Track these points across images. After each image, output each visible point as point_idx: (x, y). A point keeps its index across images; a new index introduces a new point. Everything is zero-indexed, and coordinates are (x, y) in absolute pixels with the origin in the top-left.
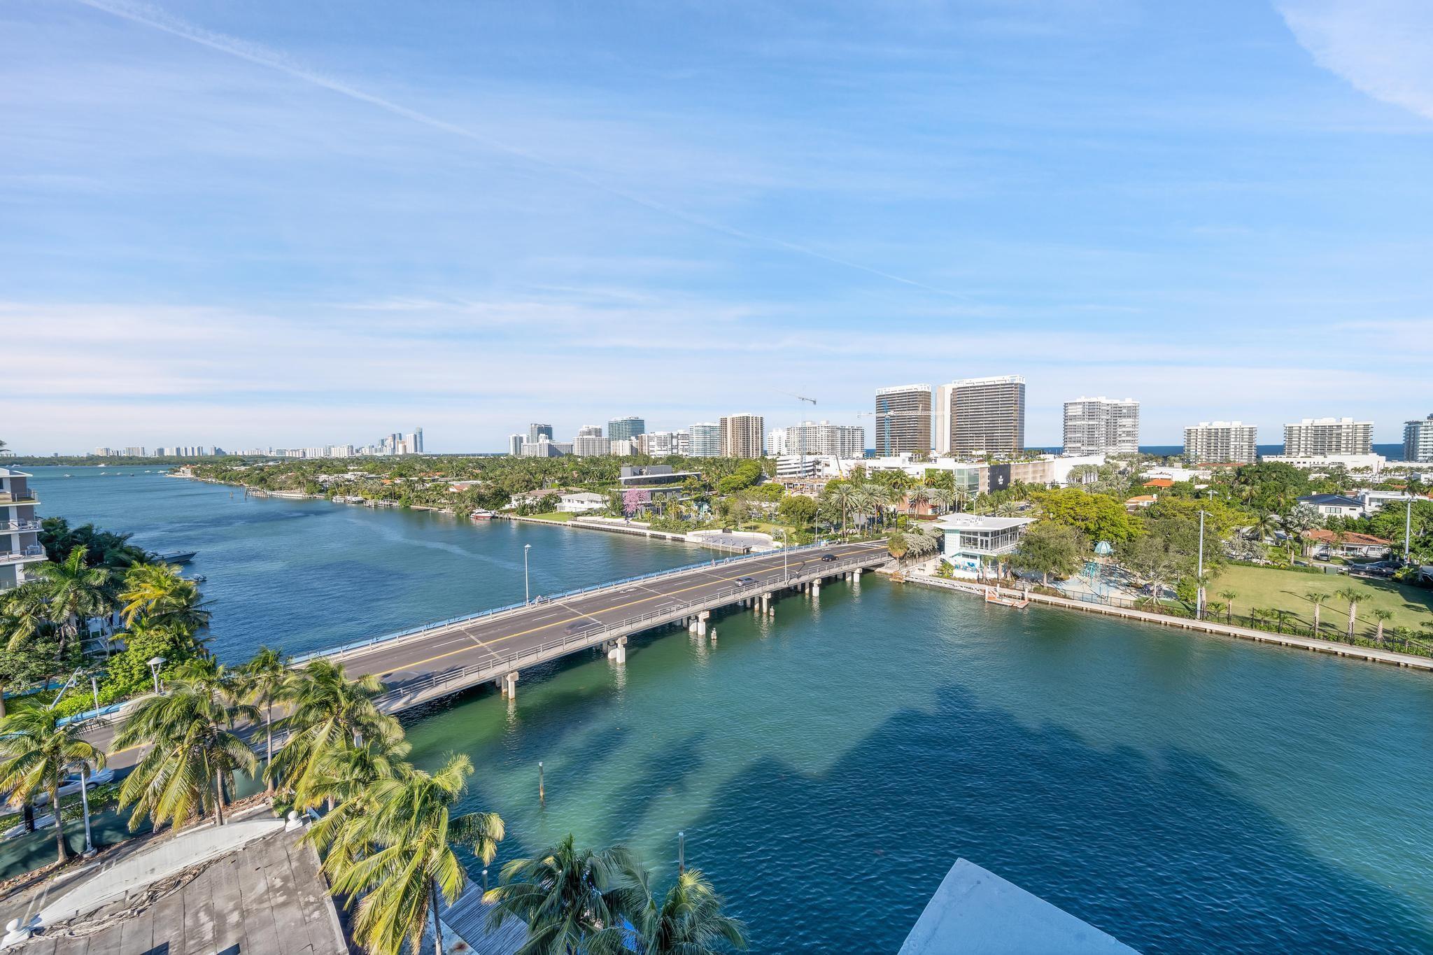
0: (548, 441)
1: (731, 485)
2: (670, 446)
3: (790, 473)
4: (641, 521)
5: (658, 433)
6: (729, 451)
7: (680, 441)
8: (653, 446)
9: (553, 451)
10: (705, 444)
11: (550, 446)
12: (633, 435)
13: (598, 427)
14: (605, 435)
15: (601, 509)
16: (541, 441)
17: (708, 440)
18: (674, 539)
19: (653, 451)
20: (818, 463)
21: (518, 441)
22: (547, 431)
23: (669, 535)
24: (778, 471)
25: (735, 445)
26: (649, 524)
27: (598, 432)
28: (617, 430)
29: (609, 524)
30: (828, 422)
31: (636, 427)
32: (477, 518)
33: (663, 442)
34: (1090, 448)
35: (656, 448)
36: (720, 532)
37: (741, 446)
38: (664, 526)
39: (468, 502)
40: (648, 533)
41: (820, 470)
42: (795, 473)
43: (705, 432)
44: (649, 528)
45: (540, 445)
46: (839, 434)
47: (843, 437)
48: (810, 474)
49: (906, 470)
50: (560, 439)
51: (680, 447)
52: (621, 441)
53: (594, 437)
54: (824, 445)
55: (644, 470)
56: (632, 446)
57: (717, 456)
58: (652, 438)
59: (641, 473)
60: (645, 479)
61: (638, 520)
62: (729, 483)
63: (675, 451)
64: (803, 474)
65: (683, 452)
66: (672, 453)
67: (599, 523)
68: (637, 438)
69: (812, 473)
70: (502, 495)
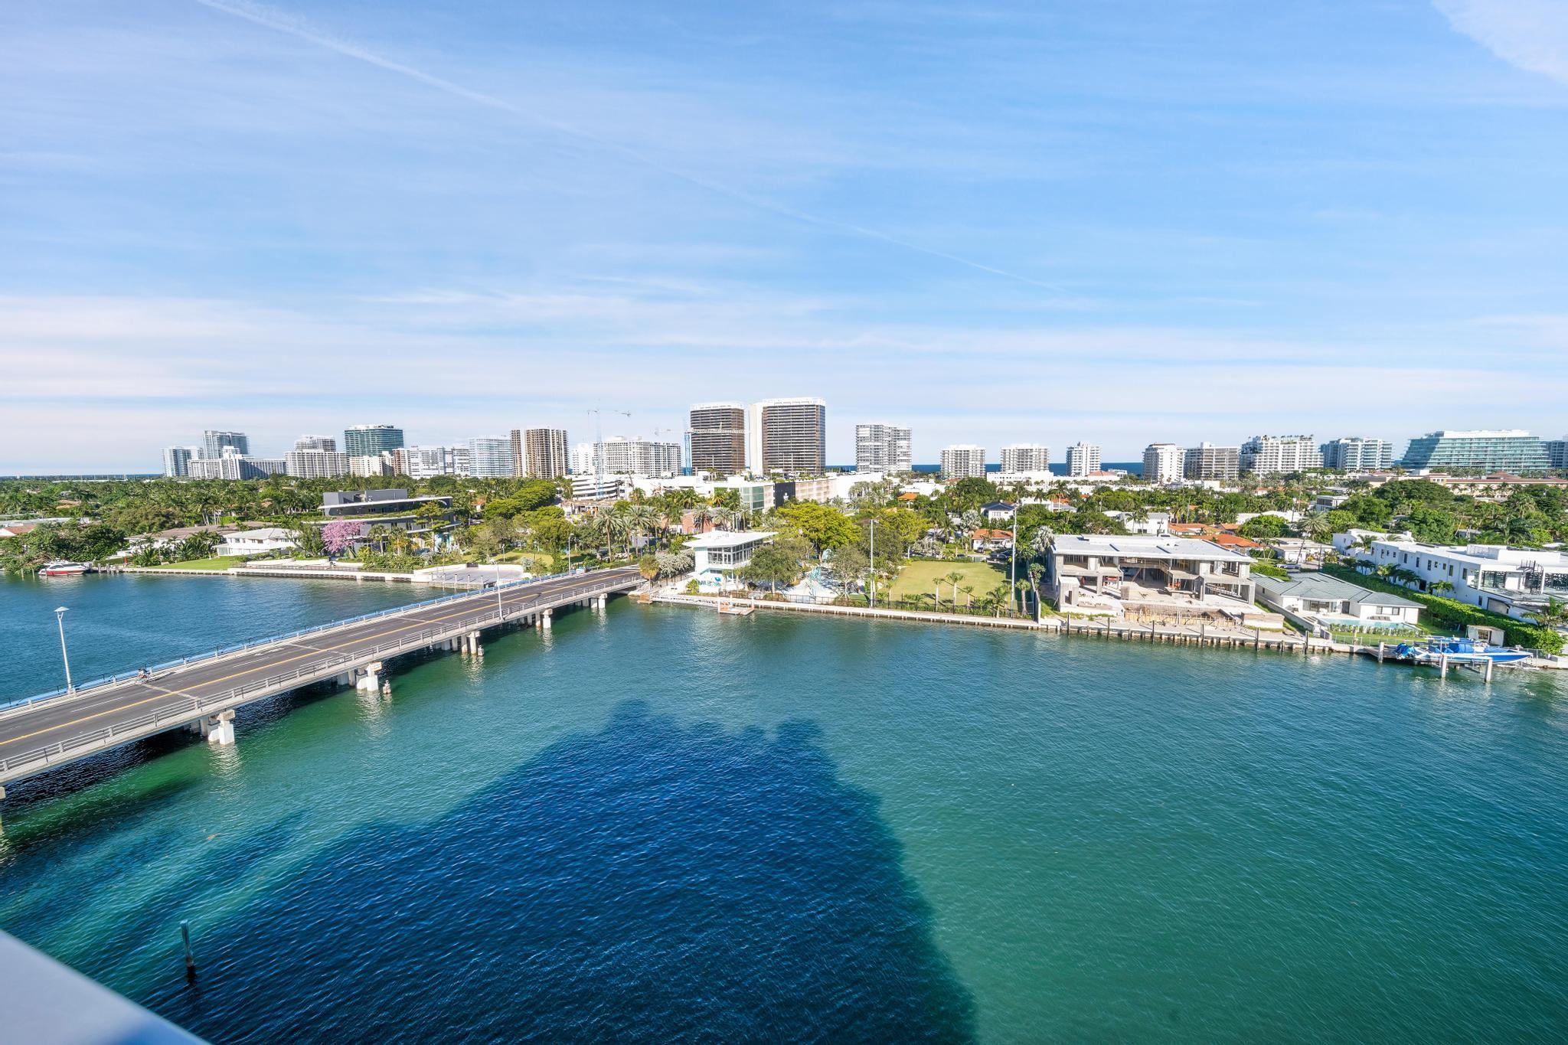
0: (239, 457)
1: (499, 511)
2: (441, 464)
3: (589, 495)
4: (353, 561)
5: (423, 448)
6: (524, 470)
7: (456, 458)
8: (417, 464)
9: (248, 470)
10: (492, 462)
11: (243, 465)
12: (385, 449)
13: (328, 437)
14: (341, 448)
15: (289, 548)
16: (226, 456)
17: (496, 456)
18: (396, 580)
19: (416, 470)
20: (621, 483)
21: (181, 456)
22: (239, 442)
23: (389, 576)
24: (574, 493)
25: (532, 463)
26: (361, 565)
27: (329, 445)
28: (357, 442)
29: (301, 568)
30: (640, 438)
31: (391, 438)
32: (53, 574)
33: (431, 459)
34: (876, 466)
35: (421, 466)
36: (463, 567)
37: (539, 463)
38: (383, 565)
39: (31, 551)
40: (359, 575)
41: (623, 491)
42: (594, 494)
43: (491, 448)
44: (360, 569)
45: (223, 462)
46: (653, 451)
47: (657, 455)
48: (612, 495)
49: (696, 490)
50: (260, 454)
51: (456, 465)
52: (366, 458)
53: (321, 451)
54: (637, 463)
55: (364, 496)
56: (384, 464)
57: (508, 476)
58: (415, 455)
59: (357, 499)
60: (364, 507)
61: (348, 560)
62: (496, 508)
63: (450, 470)
64: (601, 496)
65: (458, 472)
66: (442, 473)
67: (284, 568)
68: (392, 453)
69: (615, 494)
70: (109, 538)
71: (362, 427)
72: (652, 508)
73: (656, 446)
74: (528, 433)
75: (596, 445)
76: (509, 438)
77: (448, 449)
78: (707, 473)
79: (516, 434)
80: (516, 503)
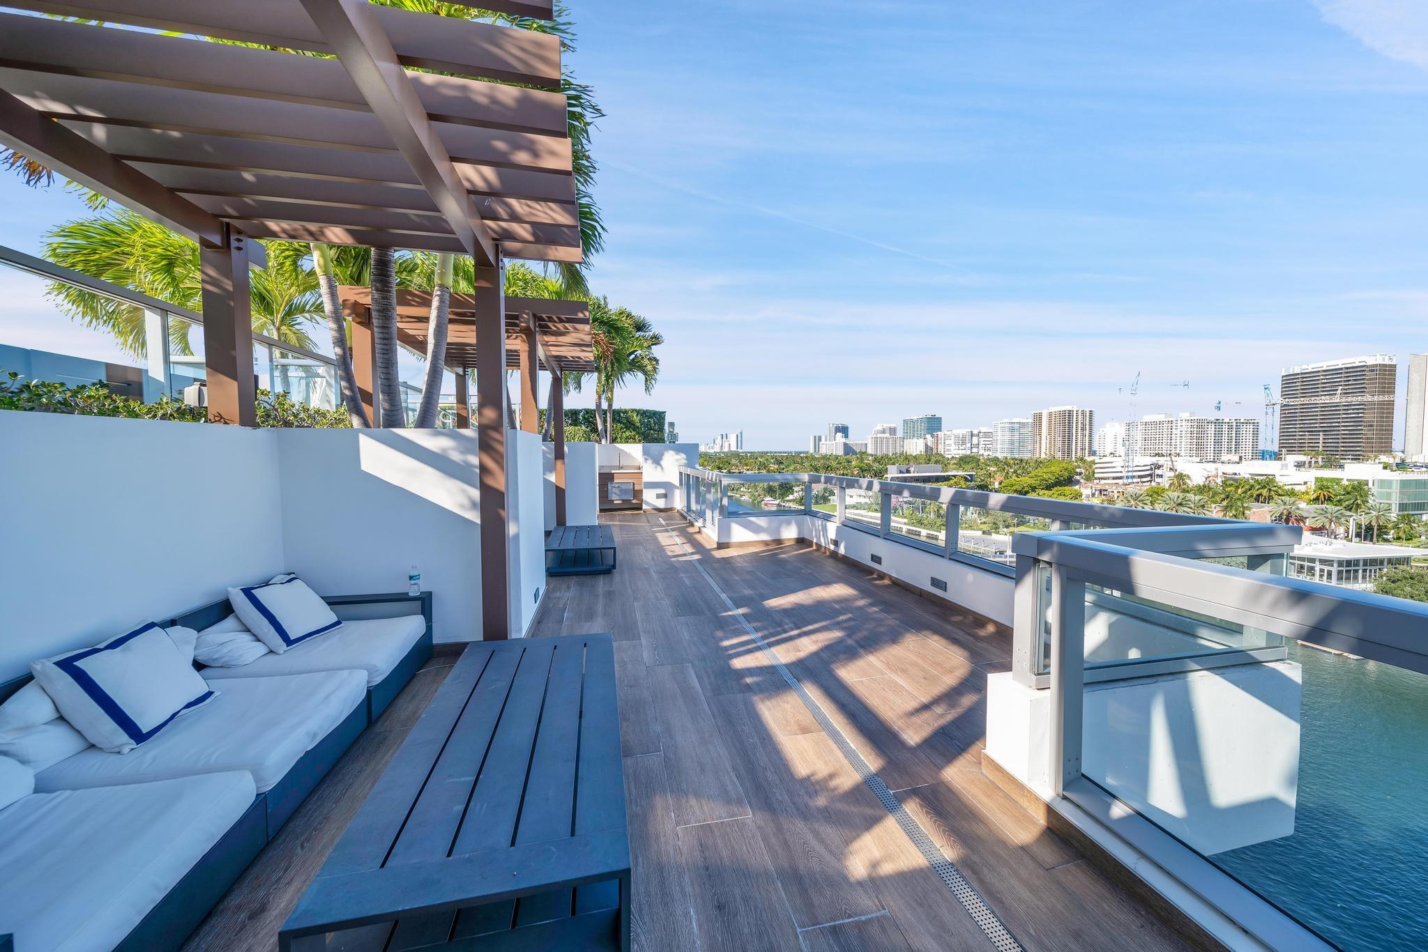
0: (844, 440)
2: (969, 445)
3: (1114, 478)
4: (901, 517)
5: (956, 432)
6: (1043, 450)
7: (982, 441)
8: (950, 445)
9: (848, 449)
10: (1012, 442)
11: (845, 445)
12: (928, 433)
13: (893, 425)
14: (900, 434)
15: (866, 503)
16: (837, 439)
17: (1016, 437)
19: (949, 450)
20: (1159, 467)
21: (817, 439)
22: (844, 430)
24: (1096, 475)
25: (1052, 443)
27: (893, 431)
28: (911, 428)
29: (871, 517)
31: (933, 424)
32: (766, 505)
33: (962, 441)
35: (953, 446)
37: (1059, 444)
38: (921, 523)
39: (760, 491)
41: (1161, 476)
42: (1121, 478)
43: (1012, 430)
45: (836, 444)
46: (1211, 430)
47: (1219, 434)
48: (1145, 480)
50: (855, 439)
51: (981, 446)
52: (915, 440)
53: (887, 435)
54: (1183, 444)
55: (912, 469)
56: (926, 445)
57: (1026, 456)
58: (949, 437)
59: (908, 471)
60: (912, 477)
61: (899, 516)
62: (1012, 486)
63: (975, 450)
64: (1130, 481)
65: (981, 452)
66: (968, 452)
67: (862, 516)
68: (932, 436)
69: (1149, 479)
70: (787, 487)
71: (915, 418)
72: (1198, 498)
73: (1218, 423)
74: (1050, 414)
75: (1129, 425)
76: (1031, 420)
77: (975, 432)
78: (1302, 458)
79: (1038, 418)
80: (1032, 482)
